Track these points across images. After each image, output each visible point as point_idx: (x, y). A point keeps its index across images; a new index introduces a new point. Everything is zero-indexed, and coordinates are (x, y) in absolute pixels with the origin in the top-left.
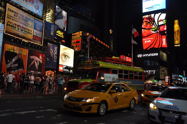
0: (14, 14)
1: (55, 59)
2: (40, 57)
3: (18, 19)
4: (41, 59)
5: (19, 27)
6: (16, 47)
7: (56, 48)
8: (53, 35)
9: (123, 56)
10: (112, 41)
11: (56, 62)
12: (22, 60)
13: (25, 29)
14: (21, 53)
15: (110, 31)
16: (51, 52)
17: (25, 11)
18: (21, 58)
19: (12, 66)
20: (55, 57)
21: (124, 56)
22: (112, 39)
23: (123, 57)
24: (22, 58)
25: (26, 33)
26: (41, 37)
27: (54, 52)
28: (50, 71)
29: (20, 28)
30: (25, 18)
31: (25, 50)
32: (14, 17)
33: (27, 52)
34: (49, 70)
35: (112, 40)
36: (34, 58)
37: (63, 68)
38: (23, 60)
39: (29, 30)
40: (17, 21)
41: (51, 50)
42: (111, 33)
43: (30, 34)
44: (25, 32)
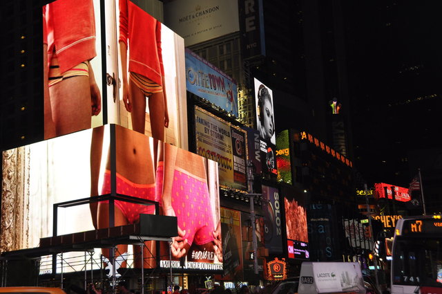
0: (204, 126)
1: (278, 227)
2: (258, 226)
3: (211, 136)
4: (258, 232)
5: (214, 156)
7: (276, 196)
8: (259, 160)
9: (384, 185)
10: (343, 137)
11: (280, 234)
13: (222, 159)
14: (233, 223)
15: (332, 105)
16: (269, 211)
17: (214, 112)
18: (234, 235)
20: (278, 221)
21: (389, 186)
22: (343, 131)
23: (386, 188)
25: (224, 168)
26: (244, 172)
27: (275, 209)
28: (276, 259)
30: (218, 132)
31: (236, 213)
32: (206, 134)
33: (239, 218)
34: (273, 259)
35: (342, 134)
38: (237, 238)
39: (227, 159)
40: (210, 144)
41: (270, 204)
42: (335, 112)
43: (229, 169)
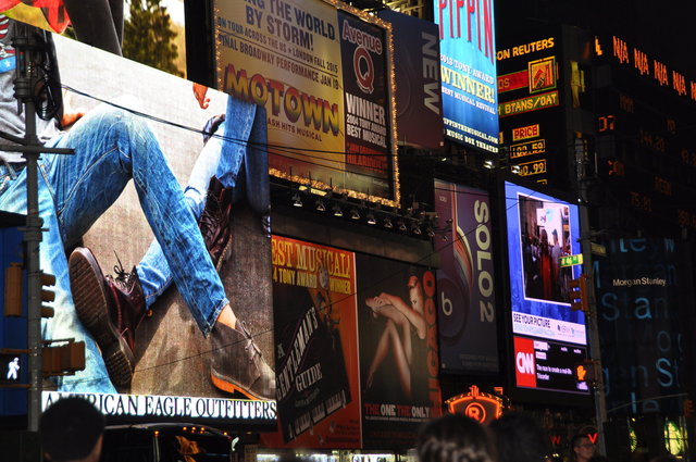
0: (247, 8)
1: (486, 300)
2: (414, 294)
3: (268, 34)
4: (416, 313)
5: (277, 93)
6: (304, 247)
7: (481, 211)
8: (435, 110)
11: (491, 318)
12: (337, 333)
13: (306, 103)
14: (327, 285)
16: (457, 252)
18: (331, 321)
19: (300, 387)
20: (485, 282)
24: (335, 317)
25: (311, 128)
26: (382, 143)
27: (475, 248)
28: (475, 390)
29: (282, 99)
30: (294, 23)
31: (340, 258)
32: (249, 27)
33: (351, 273)
36: (387, 312)
37: (537, 361)
38: (342, 328)
39: (324, 104)
40: (264, 57)
41: (458, 234)
43: (330, 132)
44: (307, 123)
